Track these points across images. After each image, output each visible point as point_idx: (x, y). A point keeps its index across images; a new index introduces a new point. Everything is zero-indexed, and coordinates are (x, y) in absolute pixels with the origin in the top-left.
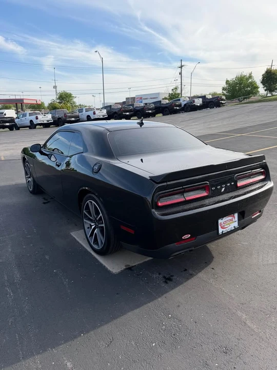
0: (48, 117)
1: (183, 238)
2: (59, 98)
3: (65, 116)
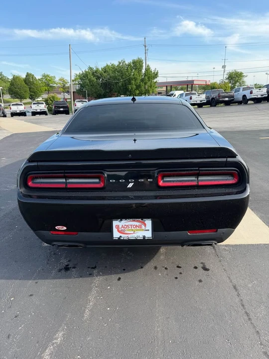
0: (203, 98)
1: (56, 228)
2: (228, 78)
3: (219, 96)
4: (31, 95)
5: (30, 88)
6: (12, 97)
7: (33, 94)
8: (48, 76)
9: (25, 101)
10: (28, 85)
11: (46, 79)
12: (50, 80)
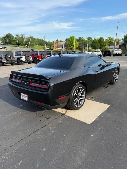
1: (13, 92)
4: (100, 47)
5: (100, 44)
6: (92, 48)
7: (101, 46)
8: (111, 38)
9: (97, 50)
10: (100, 43)
11: (109, 39)
12: (111, 40)
